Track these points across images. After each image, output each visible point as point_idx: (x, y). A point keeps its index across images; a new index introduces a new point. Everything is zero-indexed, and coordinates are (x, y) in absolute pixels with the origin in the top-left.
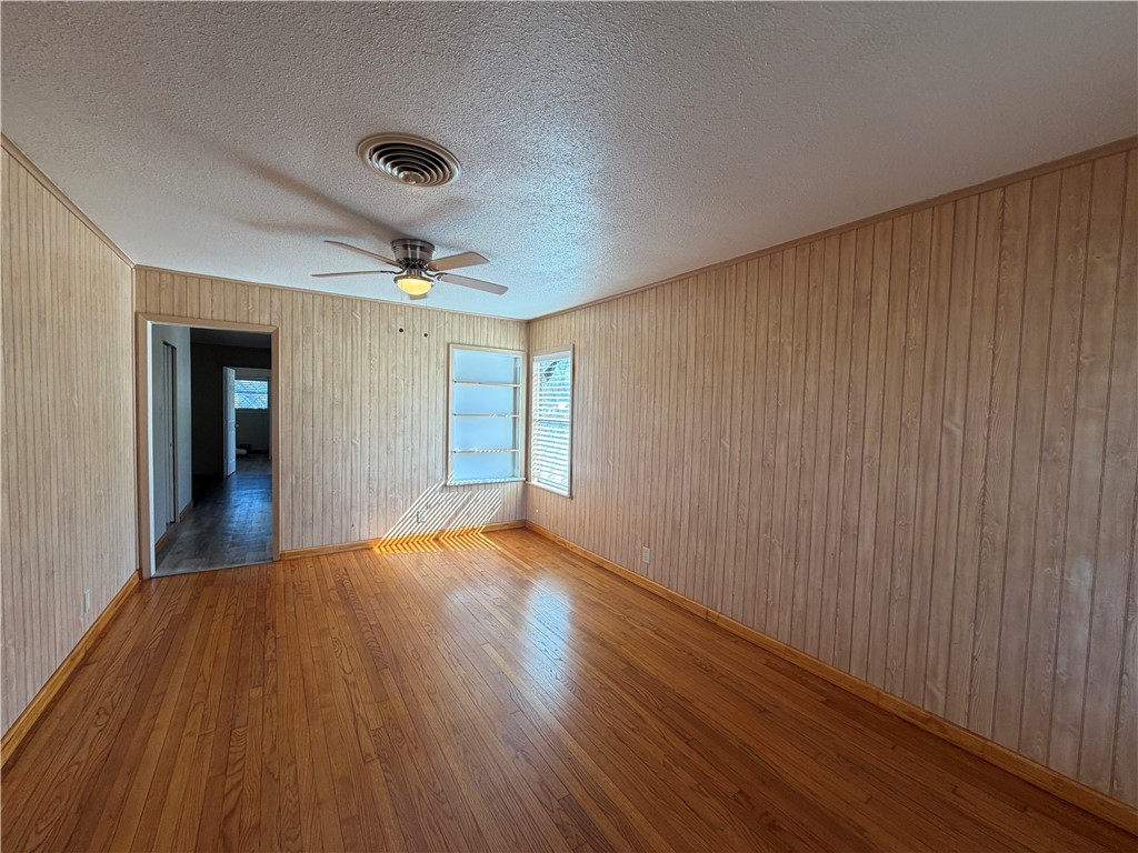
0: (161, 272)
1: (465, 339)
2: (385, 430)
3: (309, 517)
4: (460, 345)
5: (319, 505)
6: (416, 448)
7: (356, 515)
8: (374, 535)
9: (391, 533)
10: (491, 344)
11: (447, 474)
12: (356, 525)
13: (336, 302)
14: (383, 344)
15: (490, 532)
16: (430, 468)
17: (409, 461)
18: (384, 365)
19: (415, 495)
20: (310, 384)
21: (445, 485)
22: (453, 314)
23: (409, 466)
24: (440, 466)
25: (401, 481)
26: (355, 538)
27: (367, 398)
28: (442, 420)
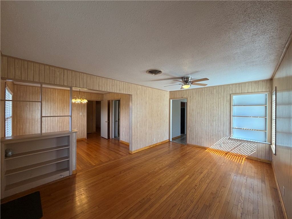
0: (172, 91)
1: (238, 91)
2: (210, 120)
3: (193, 138)
4: (236, 94)
5: (195, 135)
6: (220, 125)
7: (203, 140)
8: (207, 146)
9: (211, 147)
10: (249, 91)
11: (230, 135)
12: (203, 142)
13: (199, 90)
14: (210, 98)
15: (250, 159)
16: (224, 132)
17: (217, 129)
18: (210, 103)
19: (219, 139)
20: (193, 109)
21: (229, 138)
22: (232, 84)
23: (217, 130)
24: (228, 132)
25: (215, 134)
26: (203, 146)
27: (206, 111)
28: (228, 118)
